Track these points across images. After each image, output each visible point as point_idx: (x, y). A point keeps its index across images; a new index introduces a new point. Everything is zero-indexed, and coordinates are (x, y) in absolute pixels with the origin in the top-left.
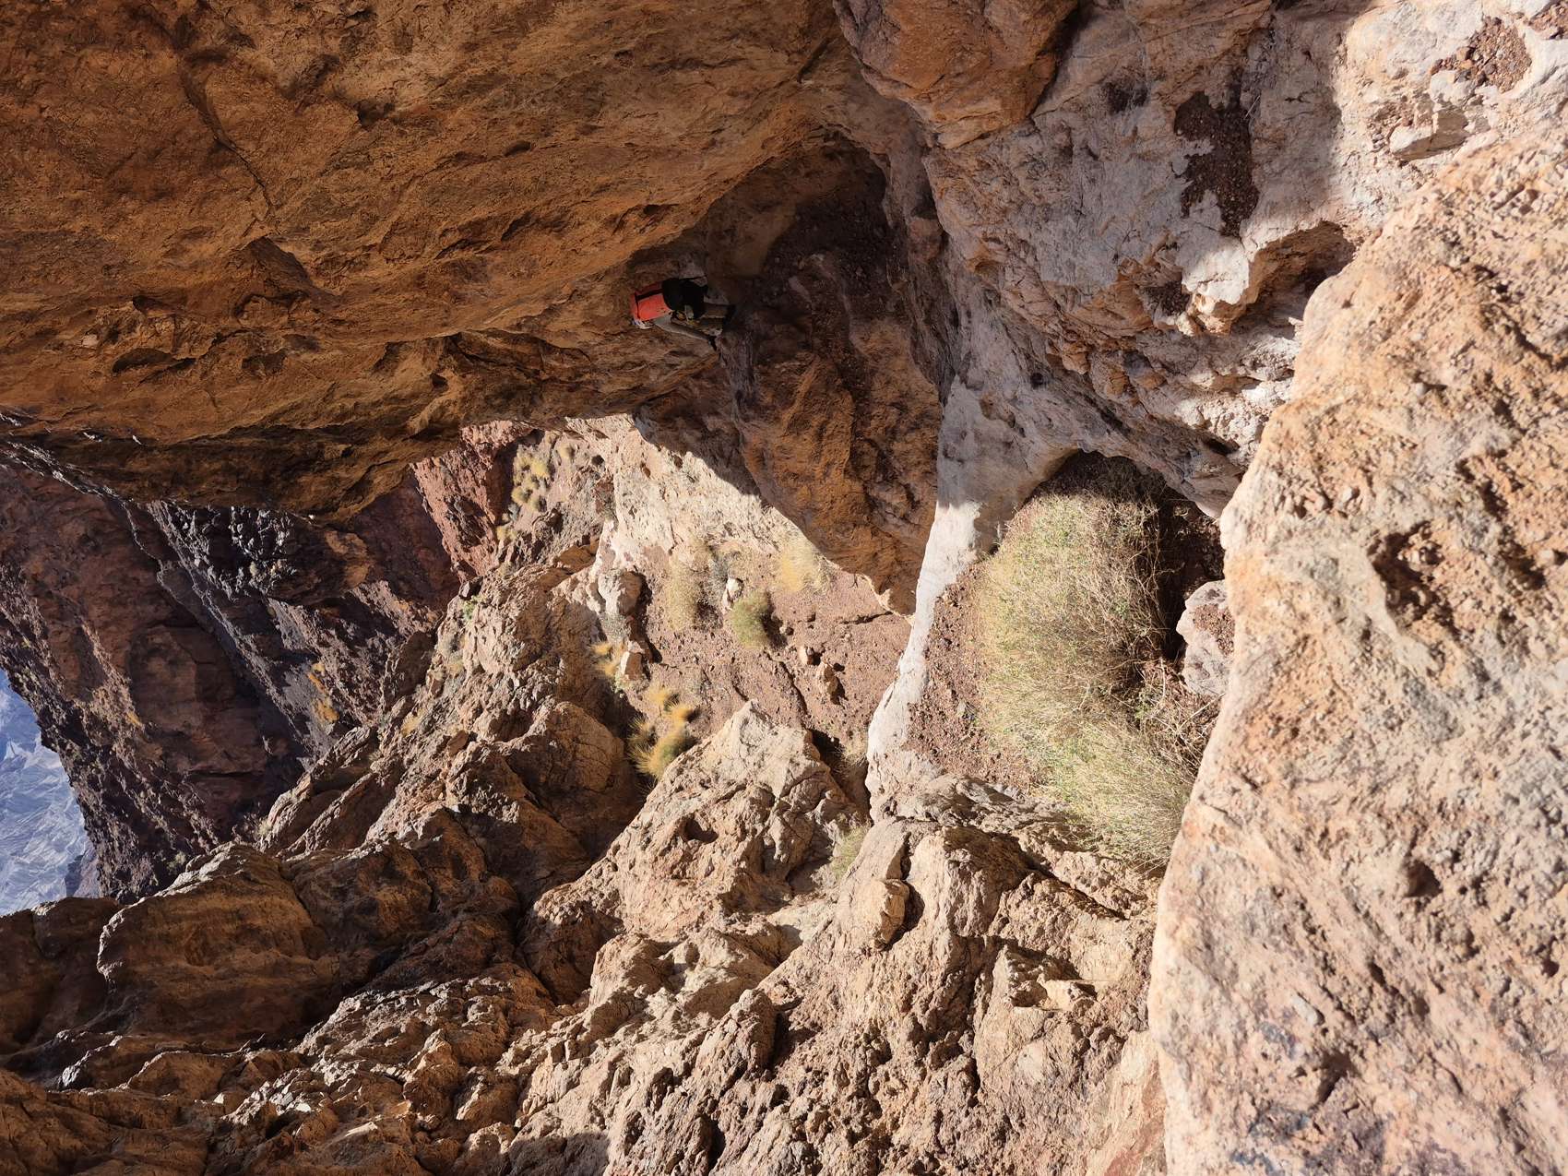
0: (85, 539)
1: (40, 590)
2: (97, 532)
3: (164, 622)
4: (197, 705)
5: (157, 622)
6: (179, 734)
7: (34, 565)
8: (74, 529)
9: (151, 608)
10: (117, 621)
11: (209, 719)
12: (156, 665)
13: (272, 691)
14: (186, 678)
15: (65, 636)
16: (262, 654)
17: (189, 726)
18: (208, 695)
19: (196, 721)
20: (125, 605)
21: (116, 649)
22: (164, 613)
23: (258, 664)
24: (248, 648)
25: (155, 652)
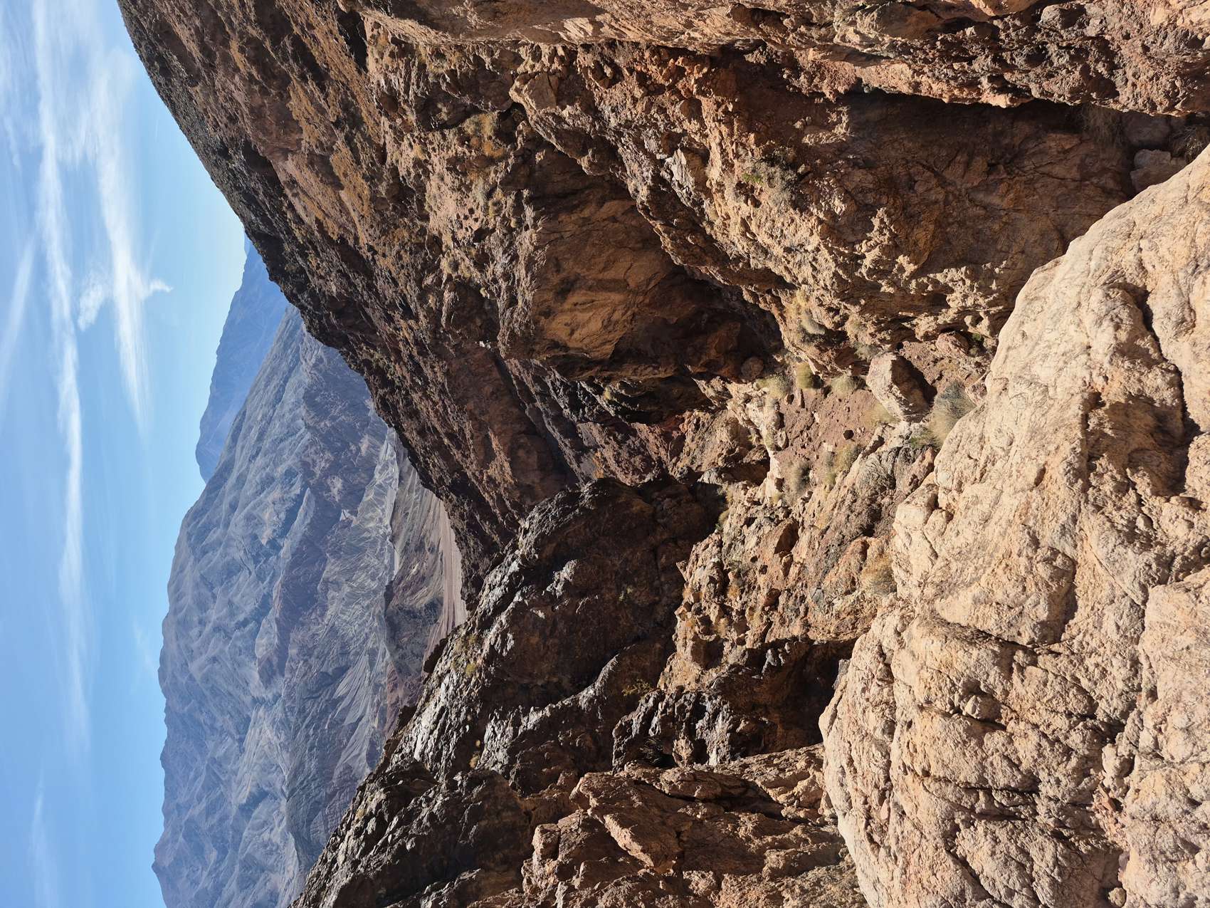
0: (493, 393)
1: (472, 417)
2: (498, 390)
3: (524, 432)
4: (537, 472)
5: (520, 433)
6: (529, 486)
7: (470, 406)
8: (488, 389)
9: (518, 426)
10: (504, 431)
11: (542, 480)
12: (521, 453)
13: (574, 466)
14: (533, 460)
15: (480, 439)
16: (571, 448)
17: (533, 482)
18: (542, 467)
19: (537, 480)
20: (507, 424)
21: (504, 445)
22: (523, 429)
23: (569, 453)
24: (566, 445)
25: (520, 446)
